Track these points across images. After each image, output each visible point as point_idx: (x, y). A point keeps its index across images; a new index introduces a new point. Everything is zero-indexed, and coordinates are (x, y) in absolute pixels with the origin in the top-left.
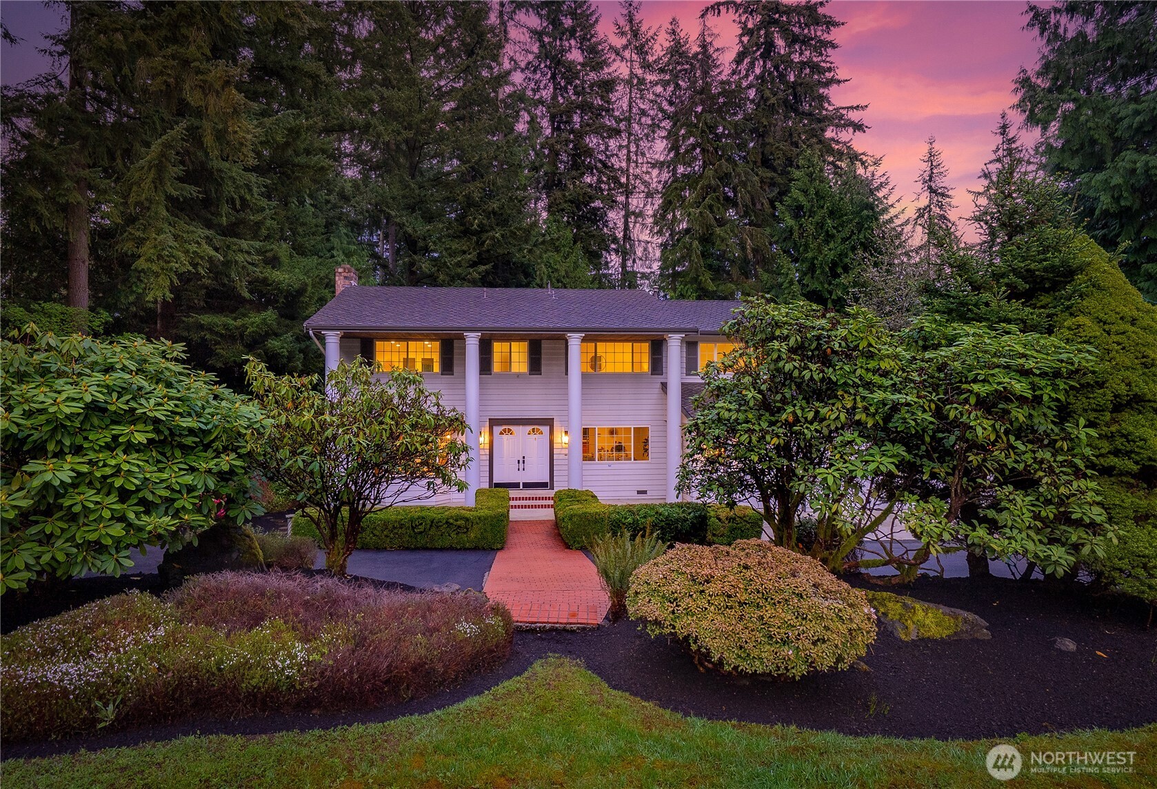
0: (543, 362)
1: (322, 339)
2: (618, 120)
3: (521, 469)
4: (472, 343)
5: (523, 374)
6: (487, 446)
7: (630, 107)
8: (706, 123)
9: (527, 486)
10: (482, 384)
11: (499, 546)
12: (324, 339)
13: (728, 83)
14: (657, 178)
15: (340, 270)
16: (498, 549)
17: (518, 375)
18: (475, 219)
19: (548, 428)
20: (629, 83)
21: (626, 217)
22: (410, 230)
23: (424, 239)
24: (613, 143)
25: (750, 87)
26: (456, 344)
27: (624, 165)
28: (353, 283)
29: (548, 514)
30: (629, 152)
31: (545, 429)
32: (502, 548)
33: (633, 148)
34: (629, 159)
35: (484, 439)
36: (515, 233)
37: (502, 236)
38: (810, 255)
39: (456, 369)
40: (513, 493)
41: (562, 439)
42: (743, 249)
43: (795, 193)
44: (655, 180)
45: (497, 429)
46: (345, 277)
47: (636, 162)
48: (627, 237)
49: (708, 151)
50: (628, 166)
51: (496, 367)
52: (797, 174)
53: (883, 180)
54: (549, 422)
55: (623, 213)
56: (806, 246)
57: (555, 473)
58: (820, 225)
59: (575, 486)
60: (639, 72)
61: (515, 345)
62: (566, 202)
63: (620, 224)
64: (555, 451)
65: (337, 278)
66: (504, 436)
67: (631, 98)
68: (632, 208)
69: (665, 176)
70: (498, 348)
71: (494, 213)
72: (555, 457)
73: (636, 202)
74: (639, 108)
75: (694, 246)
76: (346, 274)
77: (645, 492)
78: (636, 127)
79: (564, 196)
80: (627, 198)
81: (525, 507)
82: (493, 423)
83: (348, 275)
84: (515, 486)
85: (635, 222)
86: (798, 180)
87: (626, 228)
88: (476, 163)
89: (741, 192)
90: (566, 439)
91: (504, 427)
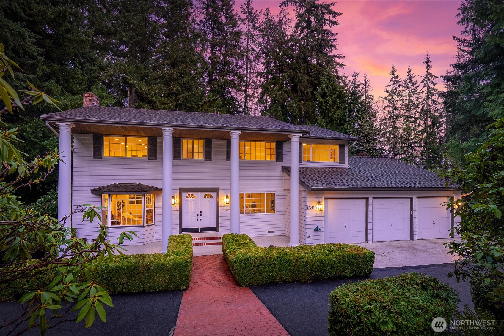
0: (213, 153)
1: (57, 128)
2: (243, 52)
3: (199, 219)
4: (168, 134)
5: (201, 160)
6: (178, 205)
7: (248, 46)
8: (284, 52)
9: (203, 230)
10: (174, 166)
11: (185, 287)
12: (59, 129)
13: (293, 36)
14: (259, 80)
15: (86, 95)
16: (184, 290)
17: (198, 161)
18: (174, 87)
19: (216, 193)
20: (247, 35)
21: (246, 98)
22: (138, 88)
23: (147, 94)
24: (240, 63)
25: (302, 39)
26: (158, 139)
27: (245, 72)
28: (95, 104)
29: (217, 250)
30: (247, 67)
31: (214, 194)
32: (187, 289)
33: (249, 66)
34: (247, 70)
35: (176, 201)
36: (195, 95)
37: (188, 96)
38: (330, 115)
39: (158, 156)
40: (194, 235)
41: (224, 201)
42: (300, 110)
43: (323, 87)
44: (259, 81)
45: (185, 195)
46: (90, 100)
47: (250, 72)
48: (246, 107)
49: (284, 65)
50: (247, 74)
51: (184, 156)
52: (323, 78)
53: (359, 83)
54: (216, 190)
55: (244, 95)
56: (329, 110)
57: (220, 222)
58: (334, 102)
59: (235, 231)
60: (252, 30)
61: (196, 142)
62: (219, 87)
63: (243, 101)
64: (220, 208)
65: (84, 100)
66: (189, 199)
67: (248, 42)
68: (248, 93)
69: (263, 80)
70: (186, 144)
71: (184, 84)
72: (220, 211)
73: (250, 91)
74: (252, 48)
75: (279, 109)
76: (90, 98)
77: (272, 232)
78: (251, 56)
79: (218, 84)
80: (246, 88)
81: (202, 244)
82: (182, 190)
83: (92, 98)
84: (195, 230)
85: (250, 100)
86: (324, 81)
87: (246, 102)
88: (175, 59)
89: (299, 85)
90: (227, 200)
91: (189, 193)
